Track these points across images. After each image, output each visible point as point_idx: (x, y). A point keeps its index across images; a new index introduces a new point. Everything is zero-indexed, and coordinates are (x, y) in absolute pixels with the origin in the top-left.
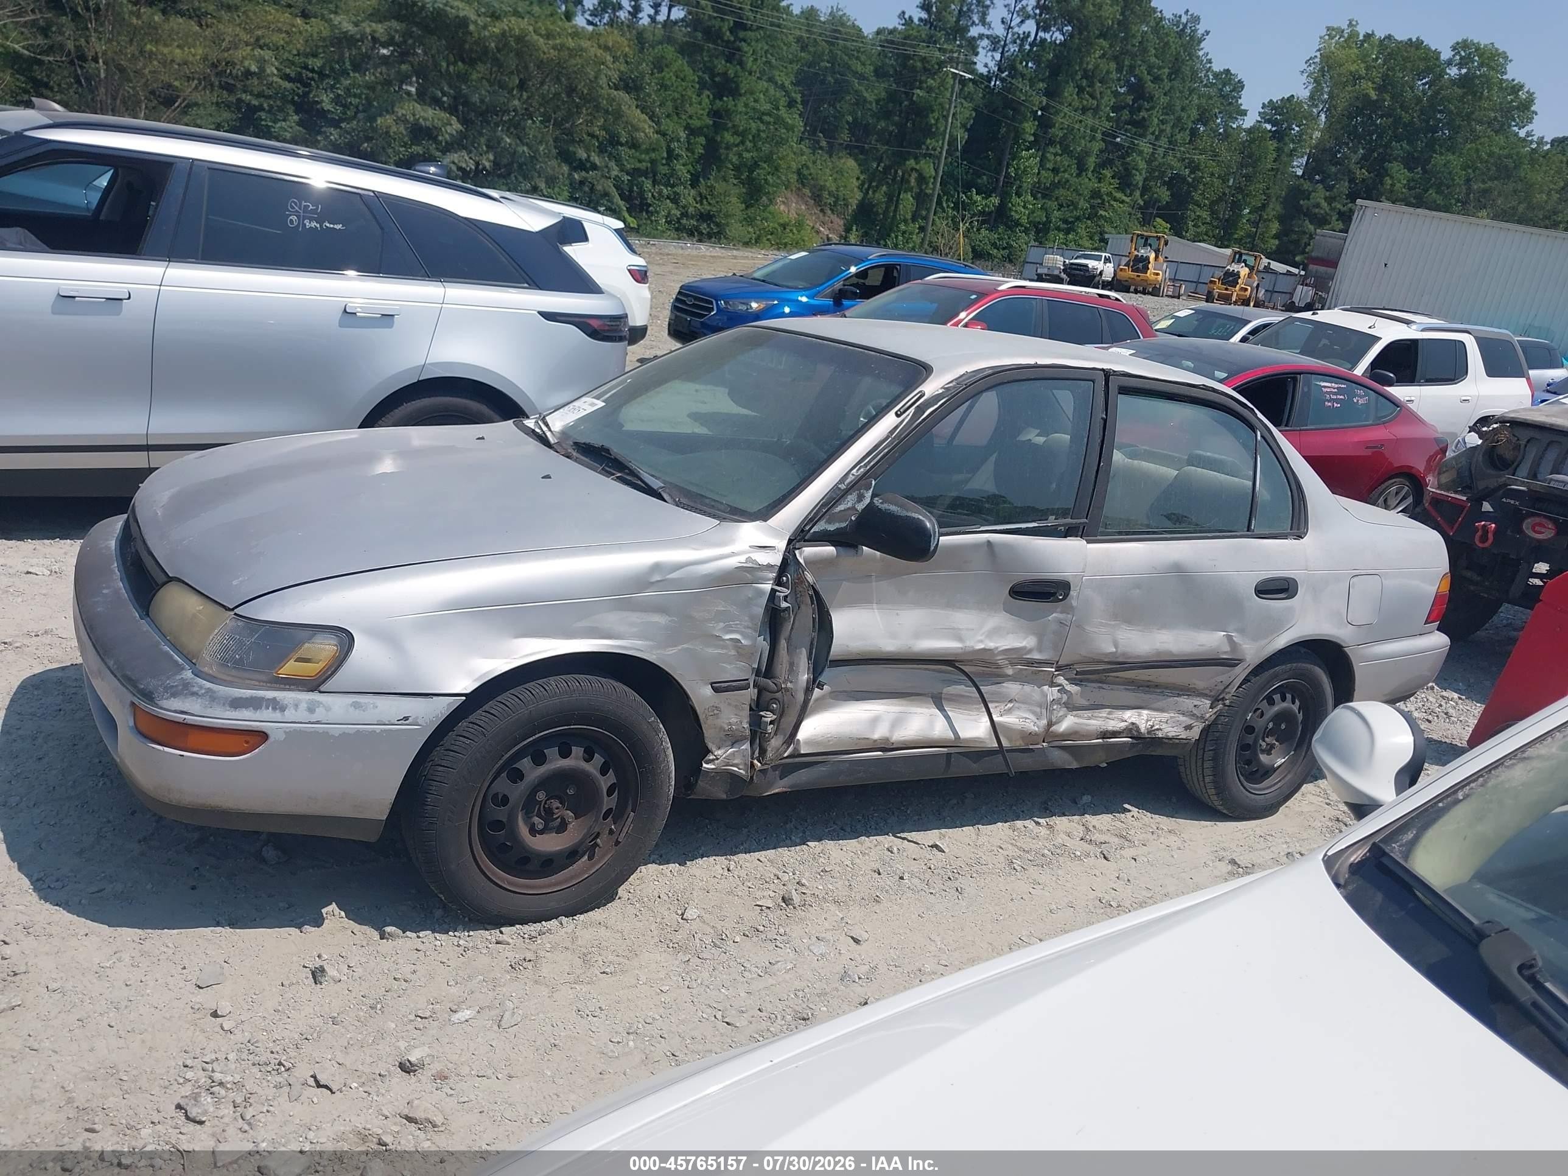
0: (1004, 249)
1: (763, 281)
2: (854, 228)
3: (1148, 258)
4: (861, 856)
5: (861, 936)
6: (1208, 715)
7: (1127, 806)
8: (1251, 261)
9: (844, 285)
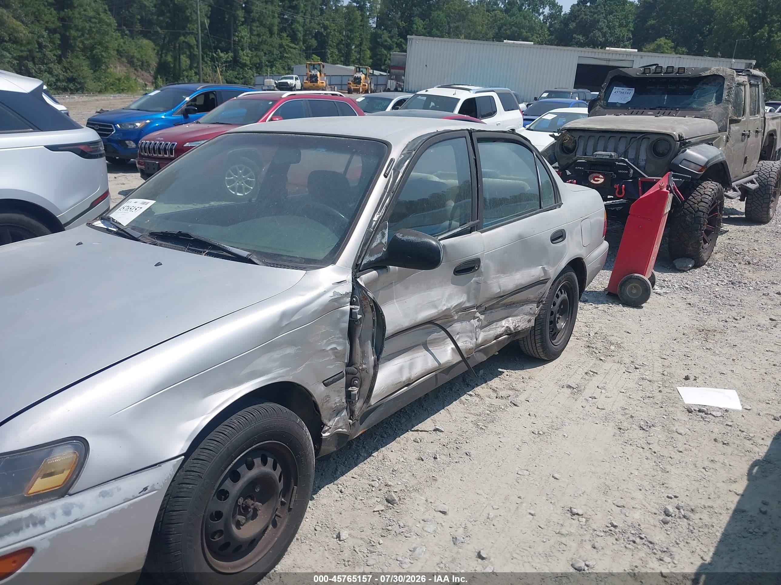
0: (242, 79)
1: (138, 110)
2: (159, 77)
3: (316, 75)
4: (405, 452)
5: (445, 509)
6: (536, 312)
7: (500, 370)
8: (364, 70)
9: (187, 106)
